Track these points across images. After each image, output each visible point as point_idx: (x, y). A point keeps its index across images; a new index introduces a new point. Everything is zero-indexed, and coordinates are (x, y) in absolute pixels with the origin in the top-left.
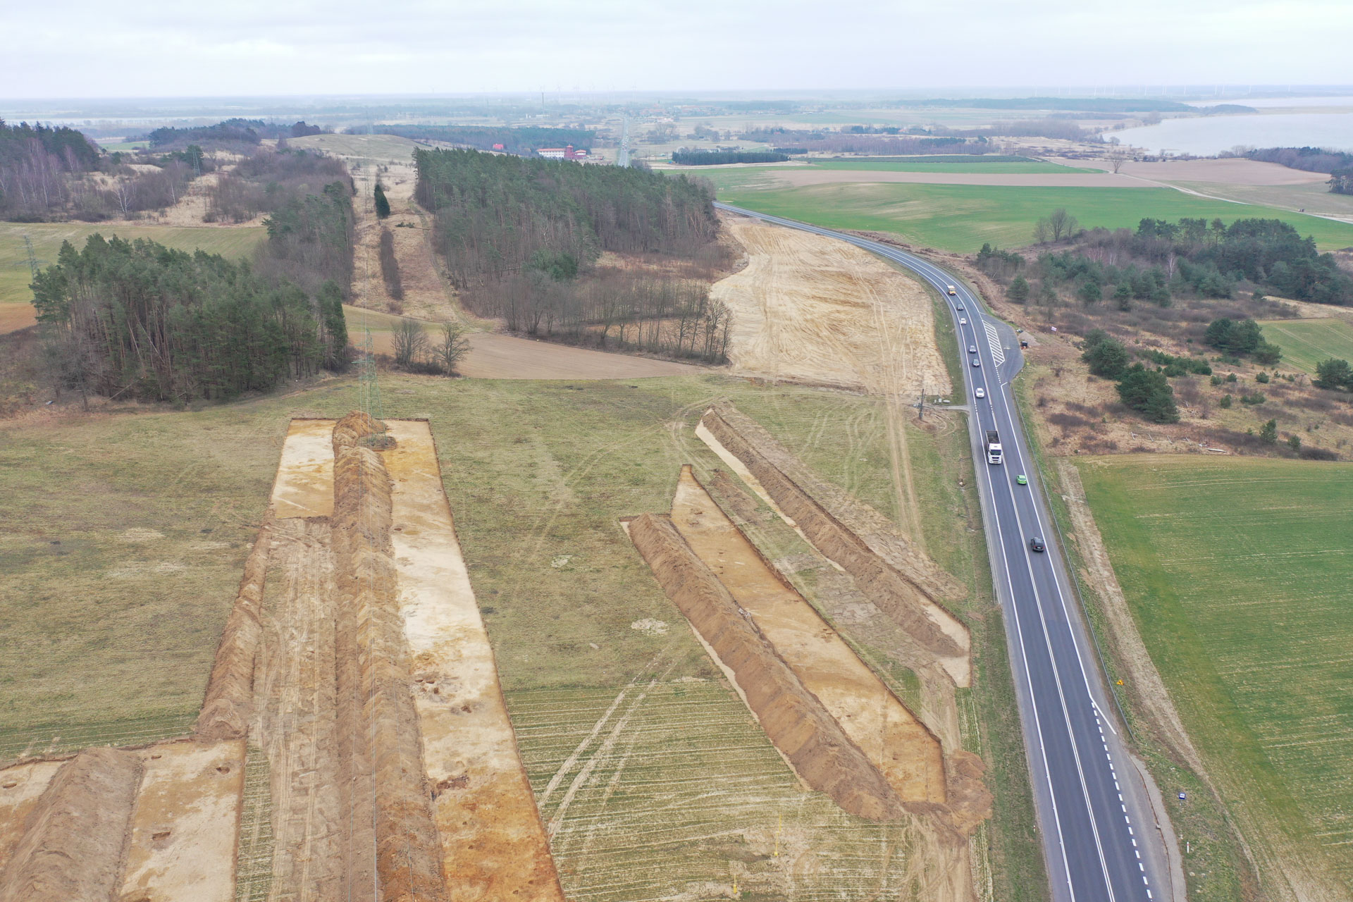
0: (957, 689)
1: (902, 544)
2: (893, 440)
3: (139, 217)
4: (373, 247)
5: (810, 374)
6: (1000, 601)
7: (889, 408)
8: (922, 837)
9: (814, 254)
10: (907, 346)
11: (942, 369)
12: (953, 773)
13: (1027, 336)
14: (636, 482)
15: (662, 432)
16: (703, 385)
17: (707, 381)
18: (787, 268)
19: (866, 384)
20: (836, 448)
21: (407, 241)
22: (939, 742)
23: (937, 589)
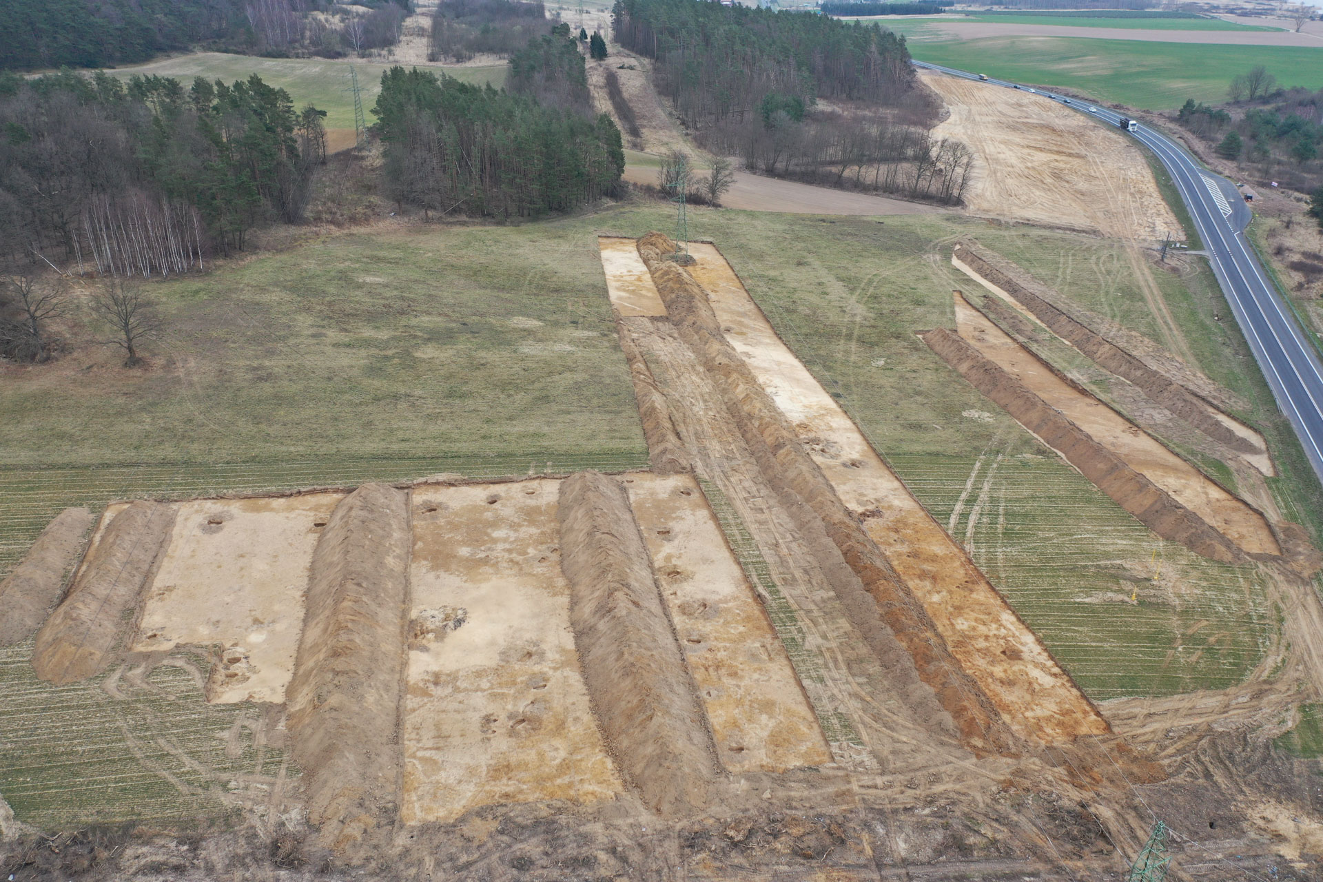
0: (1266, 478)
1: (1178, 364)
2: (1141, 278)
3: (370, 55)
4: (601, 88)
5: (1043, 217)
6: (1285, 413)
7: (1128, 250)
8: (1271, 577)
9: (1011, 105)
10: (1132, 194)
11: (1171, 217)
12: (1282, 536)
13: (1248, 189)
14: (918, 303)
15: (923, 262)
16: (945, 224)
17: (947, 220)
18: (989, 119)
19: (1100, 228)
20: (1089, 284)
21: (631, 82)
22: (1261, 514)
23: (1223, 401)
